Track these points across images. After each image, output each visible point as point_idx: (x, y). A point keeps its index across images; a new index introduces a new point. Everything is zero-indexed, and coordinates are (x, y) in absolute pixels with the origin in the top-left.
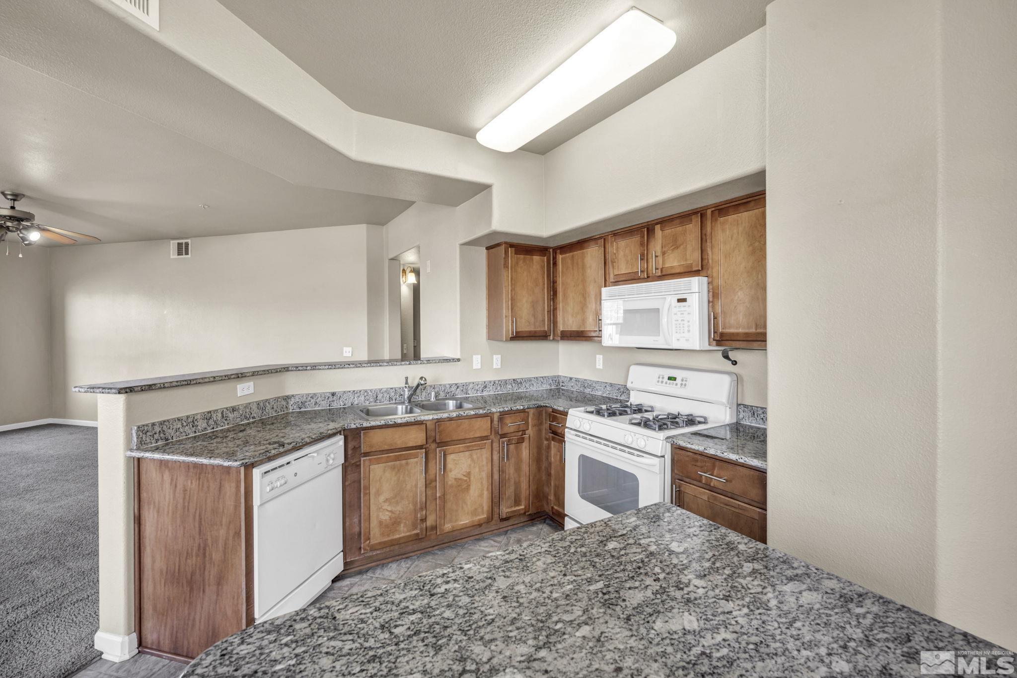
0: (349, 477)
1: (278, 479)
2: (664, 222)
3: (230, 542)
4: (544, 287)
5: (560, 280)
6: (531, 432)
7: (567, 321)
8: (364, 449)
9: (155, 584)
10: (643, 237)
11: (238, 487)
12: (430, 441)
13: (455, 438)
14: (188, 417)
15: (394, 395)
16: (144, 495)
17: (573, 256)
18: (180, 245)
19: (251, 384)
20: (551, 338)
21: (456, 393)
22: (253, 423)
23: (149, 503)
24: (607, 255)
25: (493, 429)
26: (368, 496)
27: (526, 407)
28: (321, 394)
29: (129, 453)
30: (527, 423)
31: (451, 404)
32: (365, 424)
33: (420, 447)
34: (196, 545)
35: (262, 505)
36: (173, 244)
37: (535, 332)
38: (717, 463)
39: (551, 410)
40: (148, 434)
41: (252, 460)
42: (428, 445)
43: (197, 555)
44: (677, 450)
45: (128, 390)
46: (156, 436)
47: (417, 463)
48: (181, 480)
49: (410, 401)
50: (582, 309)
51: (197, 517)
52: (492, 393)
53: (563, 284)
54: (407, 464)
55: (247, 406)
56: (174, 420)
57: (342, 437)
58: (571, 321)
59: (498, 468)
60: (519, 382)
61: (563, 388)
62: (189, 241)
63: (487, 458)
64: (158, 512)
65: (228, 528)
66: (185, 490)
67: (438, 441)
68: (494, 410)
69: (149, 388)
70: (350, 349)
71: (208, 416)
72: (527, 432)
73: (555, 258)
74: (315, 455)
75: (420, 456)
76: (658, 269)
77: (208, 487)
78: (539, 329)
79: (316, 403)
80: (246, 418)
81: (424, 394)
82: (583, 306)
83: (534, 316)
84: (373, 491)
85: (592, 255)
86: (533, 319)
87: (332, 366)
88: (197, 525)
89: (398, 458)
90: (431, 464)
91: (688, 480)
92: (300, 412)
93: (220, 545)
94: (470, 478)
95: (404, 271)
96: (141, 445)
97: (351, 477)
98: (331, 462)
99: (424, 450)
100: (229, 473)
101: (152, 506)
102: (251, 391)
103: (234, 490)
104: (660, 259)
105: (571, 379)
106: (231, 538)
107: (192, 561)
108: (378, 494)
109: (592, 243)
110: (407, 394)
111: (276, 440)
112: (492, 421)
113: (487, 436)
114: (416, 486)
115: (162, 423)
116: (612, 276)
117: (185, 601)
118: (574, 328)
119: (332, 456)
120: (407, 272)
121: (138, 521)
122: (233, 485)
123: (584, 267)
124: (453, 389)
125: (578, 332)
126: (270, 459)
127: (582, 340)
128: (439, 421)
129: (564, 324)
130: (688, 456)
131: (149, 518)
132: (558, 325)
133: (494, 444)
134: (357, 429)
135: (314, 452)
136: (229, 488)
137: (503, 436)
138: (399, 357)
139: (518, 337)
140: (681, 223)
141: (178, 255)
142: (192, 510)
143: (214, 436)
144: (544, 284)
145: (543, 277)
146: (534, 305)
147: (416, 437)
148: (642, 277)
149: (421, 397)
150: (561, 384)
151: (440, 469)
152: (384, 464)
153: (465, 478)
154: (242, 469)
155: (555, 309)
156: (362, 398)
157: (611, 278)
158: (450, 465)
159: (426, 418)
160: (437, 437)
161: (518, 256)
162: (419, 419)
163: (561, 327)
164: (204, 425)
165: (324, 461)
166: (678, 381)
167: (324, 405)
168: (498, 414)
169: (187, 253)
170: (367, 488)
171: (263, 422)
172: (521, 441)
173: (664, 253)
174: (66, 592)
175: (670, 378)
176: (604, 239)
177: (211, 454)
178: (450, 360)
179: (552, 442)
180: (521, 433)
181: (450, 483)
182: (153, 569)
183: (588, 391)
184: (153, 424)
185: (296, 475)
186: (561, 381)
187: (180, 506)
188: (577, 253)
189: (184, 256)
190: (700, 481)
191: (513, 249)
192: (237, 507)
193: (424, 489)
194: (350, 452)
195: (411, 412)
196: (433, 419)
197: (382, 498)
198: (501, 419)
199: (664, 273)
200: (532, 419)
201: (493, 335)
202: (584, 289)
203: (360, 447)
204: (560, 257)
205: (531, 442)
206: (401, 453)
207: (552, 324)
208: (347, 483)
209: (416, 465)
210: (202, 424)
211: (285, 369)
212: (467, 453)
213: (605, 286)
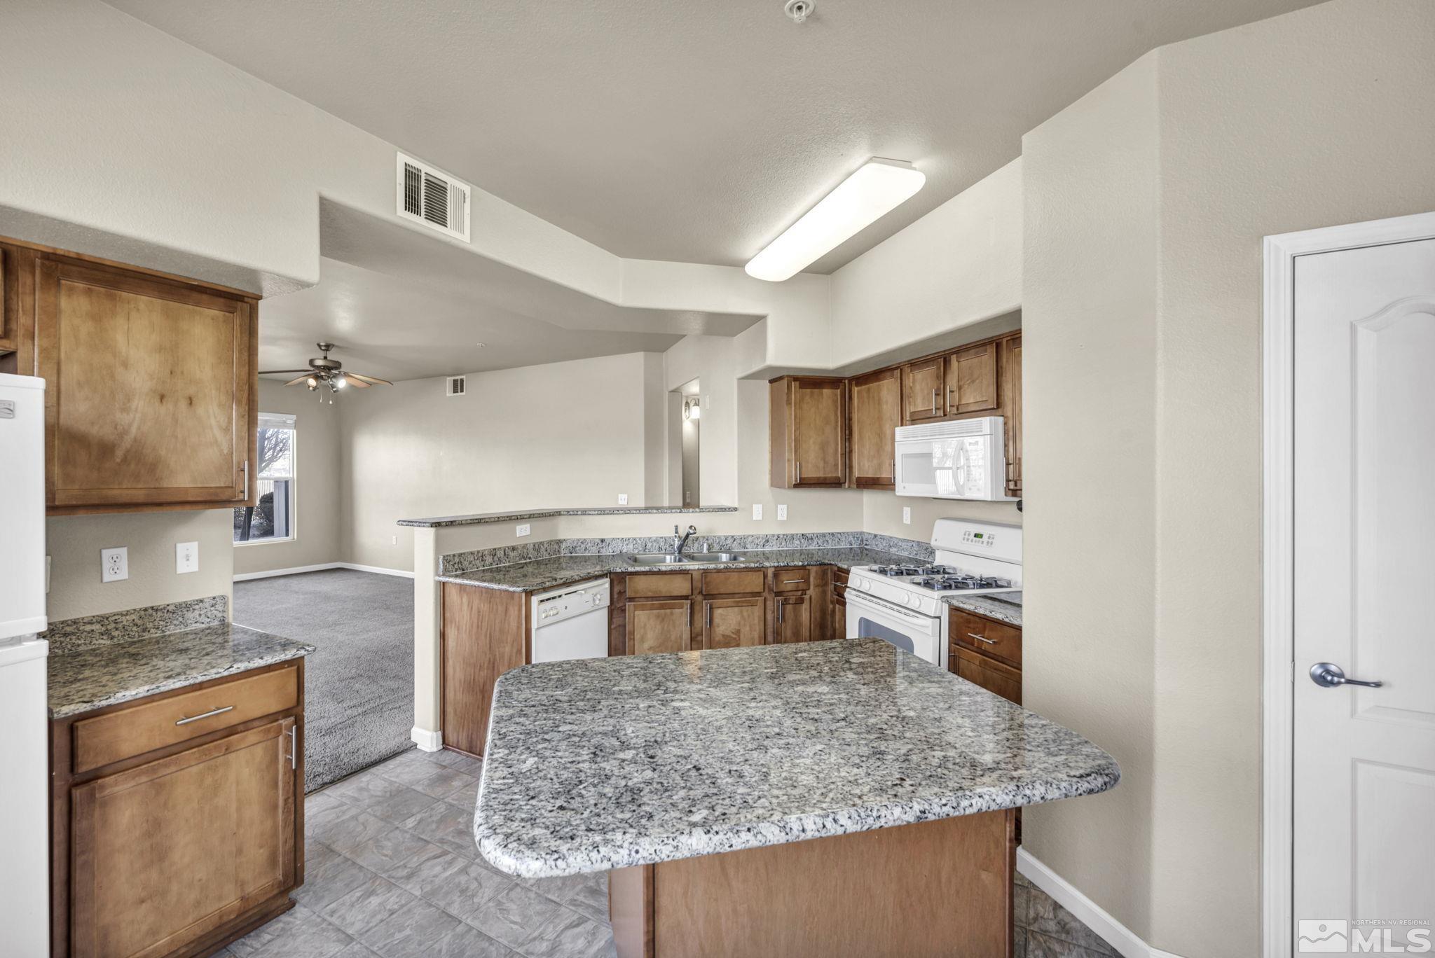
0: (614, 620)
1: (551, 609)
2: (960, 351)
3: (514, 658)
4: (837, 426)
5: (855, 417)
6: (812, 592)
7: (863, 466)
8: (628, 594)
9: (455, 691)
10: (939, 368)
11: (520, 610)
12: (696, 592)
13: (722, 591)
14: (478, 552)
15: (663, 545)
16: (447, 615)
17: (869, 389)
18: (455, 382)
19: (528, 526)
20: (847, 485)
21: (733, 546)
22: (530, 562)
23: (451, 622)
24: (904, 388)
25: (766, 586)
26: (632, 641)
27: (806, 563)
28: (591, 540)
29: (437, 578)
30: (807, 581)
31: (724, 557)
32: (631, 569)
33: (686, 598)
34: (487, 659)
35: (538, 629)
36: (450, 380)
37: (825, 478)
38: (988, 624)
39: (836, 569)
40: (451, 563)
41: (531, 588)
42: (694, 597)
43: (488, 669)
44: (954, 610)
45: (437, 525)
46: (456, 566)
47: (682, 613)
48: (476, 602)
49: (680, 552)
50: (878, 451)
51: (488, 636)
52: (775, 548)
53: (858, 422)
54: (672, 614)
55: (525, 546)
56: (469, 553)
57: (608, 579)
58: (867, 466)
59: (772, 630)
60: (809, 536)
61: (866, 547)
62: (463, 377)
63: (759, 617)
64: (458, 630)
65: (512, 645)
66: (479, 612)
67: (704, 593)
68: (767, 564)
69: (451, 523)
70: (625, 496)
71: (493, 553)
72: (808, 592)
73: (850, 391)
74: (583, 592)
75: (685, 607)
76: (953, 406)
77: (497, 610)
78: (830, 475)
79: (586, 549)
80: (523, 557)
81: (696, 545)
82: (879, 449)
83: (825, 462)
84: (637, 637)
85: (888, 389)
86: (821, 465)
87: (602, 512)
88: (488, 642)
89: (662, 607)
90: (697, 617)
91: (963, 644)
92: (571, 557)
93: (506, 661)
94: (739, 636)
95: (687, 404)
96: (446, 572)
97: (617, 621)
98: (597, 602)
99: (689, 601)
100: (512, 598)
101: (453, 625)
102: (528, 532)
103: (516, 612)
104: (956, 394)
105: (875, 536)
106: (514, 654)
107: (484, 673)
108: (643, 640)
109: (888, 374)
110: (677, 543)
111: (549, 575)
112: (765, 577)
113: (759, 593)
114: (681, 638)
115: (460, 555)
116: (908, 414)
117: (478, 707)
118: (870, 474)
119: (598, 596)
120: (691, 405)
121: (443, 636)
122: (516, 608)
123: (879, 402)
124: (729, 542)
125: (873, 479)
126: (545, 590)
127: (879, 489)
128: (705, 572)
129: (859, 470)
130: (962, 617)
131: (451, 634)
132: (854, 470)
133: (768, 603)
134: (623, 572)
135: (583, 590)
136: (513, 612)
137: (778, 594)
138: (681, 504)
139: (802, 484)
140: (976, 353)
141: (454, 392)
142: (484, 630)
143: (498, 570)
144: (837, 422)
145: (836, 415)
146: (823, 447)
147: (680, 586)
148: (938, 415)
149: (692, 548)
150: (865, 543)
151: (706, 622)
152: (648, 612)
153: (734, 636)
154: (524, 595)
155: (851, 452)
156: (631, 546)
157: (907, 416)
158: (717, 620)
159: (692, 567)
160: (704, 589)
161: (804, 390)
162: (684, 568)
163: (856, 474)
164: (491, 560)
165: (591, 600)
166: (985, 539)
167: (593, 552)
168: (773, 569)
169: (462, 391)
170: (632, 633)
171: (538, 562)
172: (800, 601)
173: (960, 388)
174: (383, 701)
175: (976, 535)
176: (901, 370)
177: (499, 582)
178: (725, 509)
179: (837, 606)
180: (800, 593)
181: (717, 639)
182: (454, 679)
183: (893, 550)
184: (454, 556)
185: (566, 608)
186: (864, 539)
187: (475, 625)
188: (873, 385)
189: (459, 394)
190: (973, 645)
191: (798, 383)
192: (519, 627)
193: (689, 641)
194: (616, 596)
195: (680, 560)
196: (698, 569)
197: (646, 646)
198: (776, 575)
199: (960, 411)
200: (815, 578)
201: (776, 482)
202: (881, 427)
203: (625, 592)
204: (855, 390)
205: (813, 605)
206: (665, 602)
207: (847, 470)
208: (613, 627)
209: (681, 615)
210: (489, 559)
211: (557, 514)
212: (736, 609)
213: (902, 425)
